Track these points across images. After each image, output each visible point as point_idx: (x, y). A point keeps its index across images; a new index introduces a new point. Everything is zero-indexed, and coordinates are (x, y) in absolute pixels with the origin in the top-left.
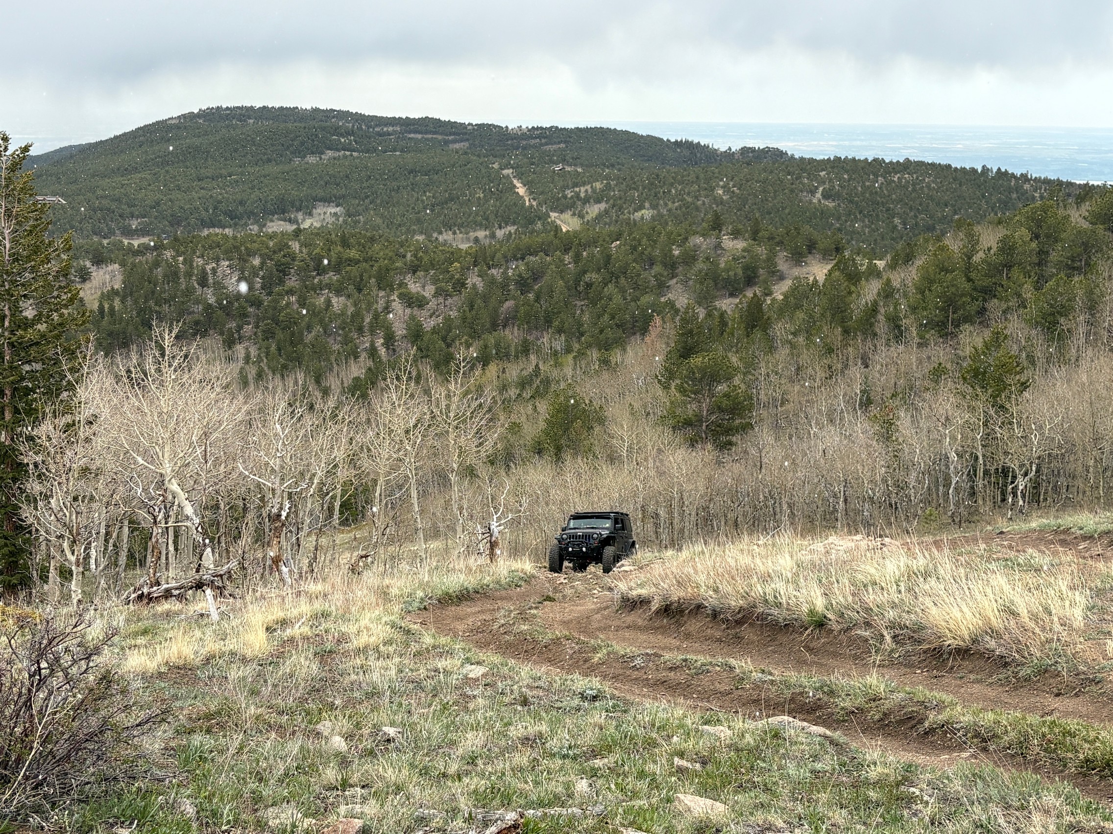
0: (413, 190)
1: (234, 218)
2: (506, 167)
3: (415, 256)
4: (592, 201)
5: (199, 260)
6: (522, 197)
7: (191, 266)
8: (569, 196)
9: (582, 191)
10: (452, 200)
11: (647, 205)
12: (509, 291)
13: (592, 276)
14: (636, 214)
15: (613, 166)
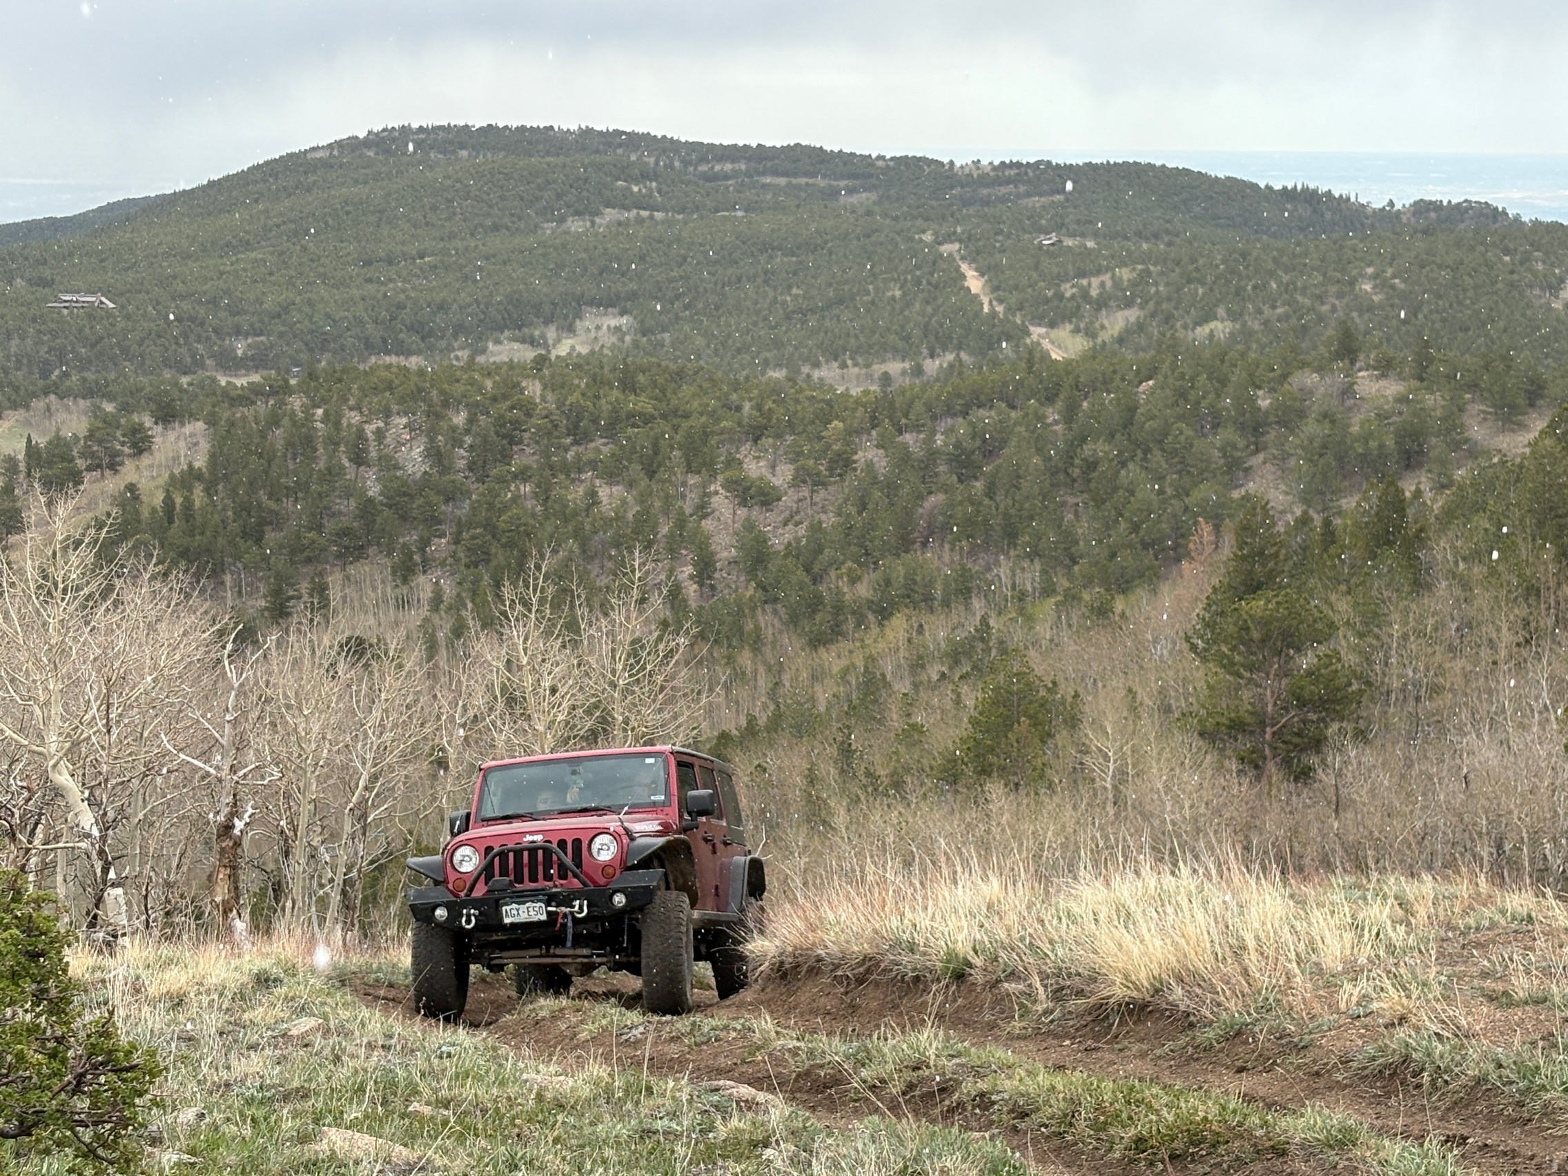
0: (766, 282)
1: (426, 335)
2: (950, 238)
3: (759, 408)
4: (1112, 303)
5: (353, 414)
6: (977, 296)
7: (337, 424)
8: (1068, 295)
9: (1095, 285)
10: (840, 302)
11: (1221, 312)
12: (936, 475)
13: (1097, 448)
14: (1199, 329)
15: (1156, 236)
